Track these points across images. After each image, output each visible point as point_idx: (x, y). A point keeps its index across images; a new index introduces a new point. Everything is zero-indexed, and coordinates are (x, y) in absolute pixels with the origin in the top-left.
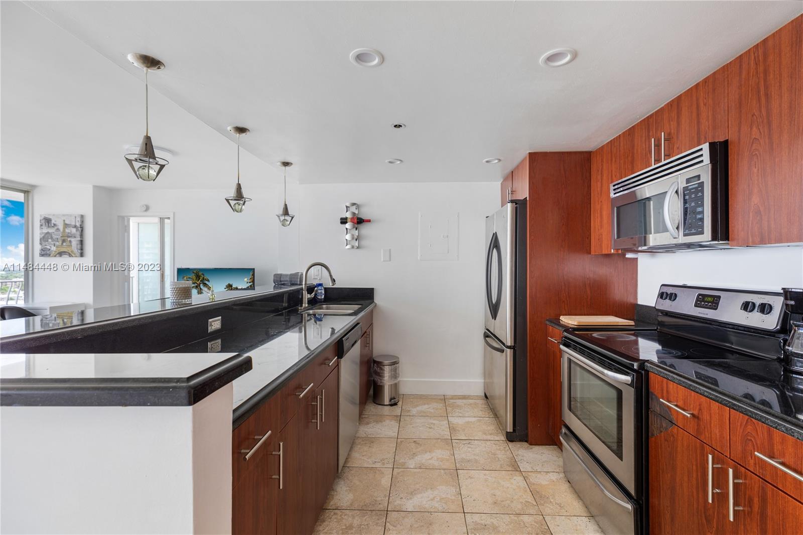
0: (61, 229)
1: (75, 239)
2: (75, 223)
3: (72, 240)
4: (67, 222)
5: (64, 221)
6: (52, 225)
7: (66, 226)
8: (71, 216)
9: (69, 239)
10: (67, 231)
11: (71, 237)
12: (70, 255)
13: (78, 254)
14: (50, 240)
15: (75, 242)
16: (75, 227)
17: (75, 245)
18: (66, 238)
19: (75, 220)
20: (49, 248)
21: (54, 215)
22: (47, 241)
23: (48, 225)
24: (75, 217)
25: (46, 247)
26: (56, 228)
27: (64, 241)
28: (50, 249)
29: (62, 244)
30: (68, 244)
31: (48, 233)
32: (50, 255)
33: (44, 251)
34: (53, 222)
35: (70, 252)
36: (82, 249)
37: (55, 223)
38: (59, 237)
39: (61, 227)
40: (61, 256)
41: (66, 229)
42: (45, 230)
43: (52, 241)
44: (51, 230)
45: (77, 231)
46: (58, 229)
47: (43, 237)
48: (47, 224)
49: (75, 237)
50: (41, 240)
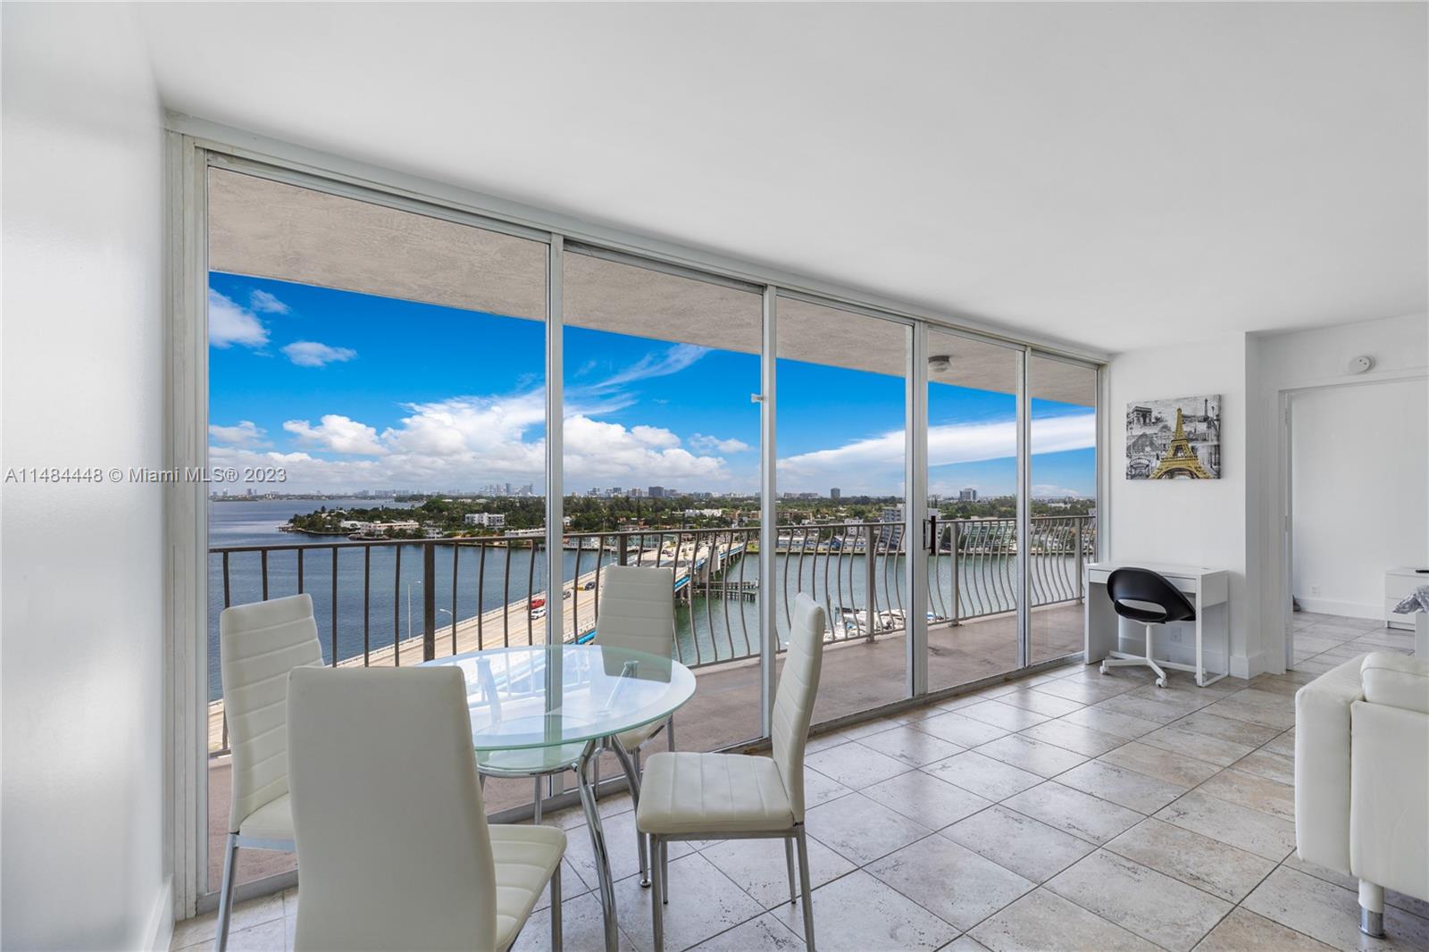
0: (1173, 428)
1: (1206, 443)
2: (1206, 411)
3: (1198, 445)
4: (1184, 412)
5: (1179, 410)
6: (1153, 420)
7: (1183, 419)
8: (1195, 399)
9: (1190, 445)
10: (1186, 428)
11: (1197, 440)
12: (1193, 475)
13: (1211, 473)
14: (1148, 449)
15: (1203, 451)
16: (1206, 419)
17: (1206, 457)
18: (1184, 443)
19: (1206, 407)
20: (1147, 462)
21: (1156, 401)
22: (1143, 450)
23: (1145, 421)
24: (1206, 401)
25: (1140, 461)
26: (1161, 425)
27: (1178, 449)
28: (1148, 466)
29: (1175, 454)
30: (1188, 454)
31: (1144, 435)
32: (1148, 476)
33: (1135, 469)
34: (1155, 414)
35: (1194, 470)
36: (1219, 463)
37: (1159, 416)
38: (1169, 441)
39: (1172, 424)
40: (1171, 477)
41: (1184, 425)
42: (1138, 431)
43: (1153, 450)
44: (1149, 431)
45: (1209, 427)
46: (1166, 427)
47: (1134, 444)
48: (1142, 419)
49: (1205, 440)
50: (1128, 448)
